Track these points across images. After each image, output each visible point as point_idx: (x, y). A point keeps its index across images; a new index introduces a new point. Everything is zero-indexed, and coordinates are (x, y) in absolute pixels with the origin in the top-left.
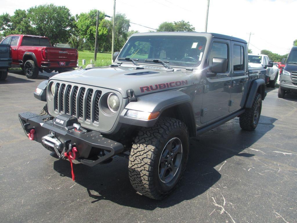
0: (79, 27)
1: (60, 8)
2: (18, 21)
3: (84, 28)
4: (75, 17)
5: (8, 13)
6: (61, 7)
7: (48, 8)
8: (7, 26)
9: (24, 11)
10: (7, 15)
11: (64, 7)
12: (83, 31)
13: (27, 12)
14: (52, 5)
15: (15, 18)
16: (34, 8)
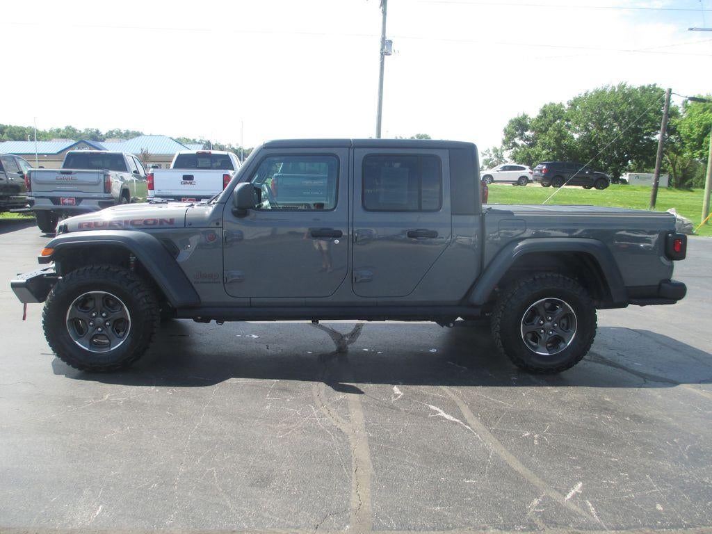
0: (684, 131)
1: (643, 90)
2: (543, 128)
3: (697, 131)
4: (680, 106)
5: (526, 114)
6: (646, 87)
7: (613, 92)
8: (521, 138)
9: (561, 105)
10: (525, 117)
11: (654, 85)
12: (694, 140)
13: (567, 106)
14: (622, 87)
15: (538, 121)
16: (583, 95)
